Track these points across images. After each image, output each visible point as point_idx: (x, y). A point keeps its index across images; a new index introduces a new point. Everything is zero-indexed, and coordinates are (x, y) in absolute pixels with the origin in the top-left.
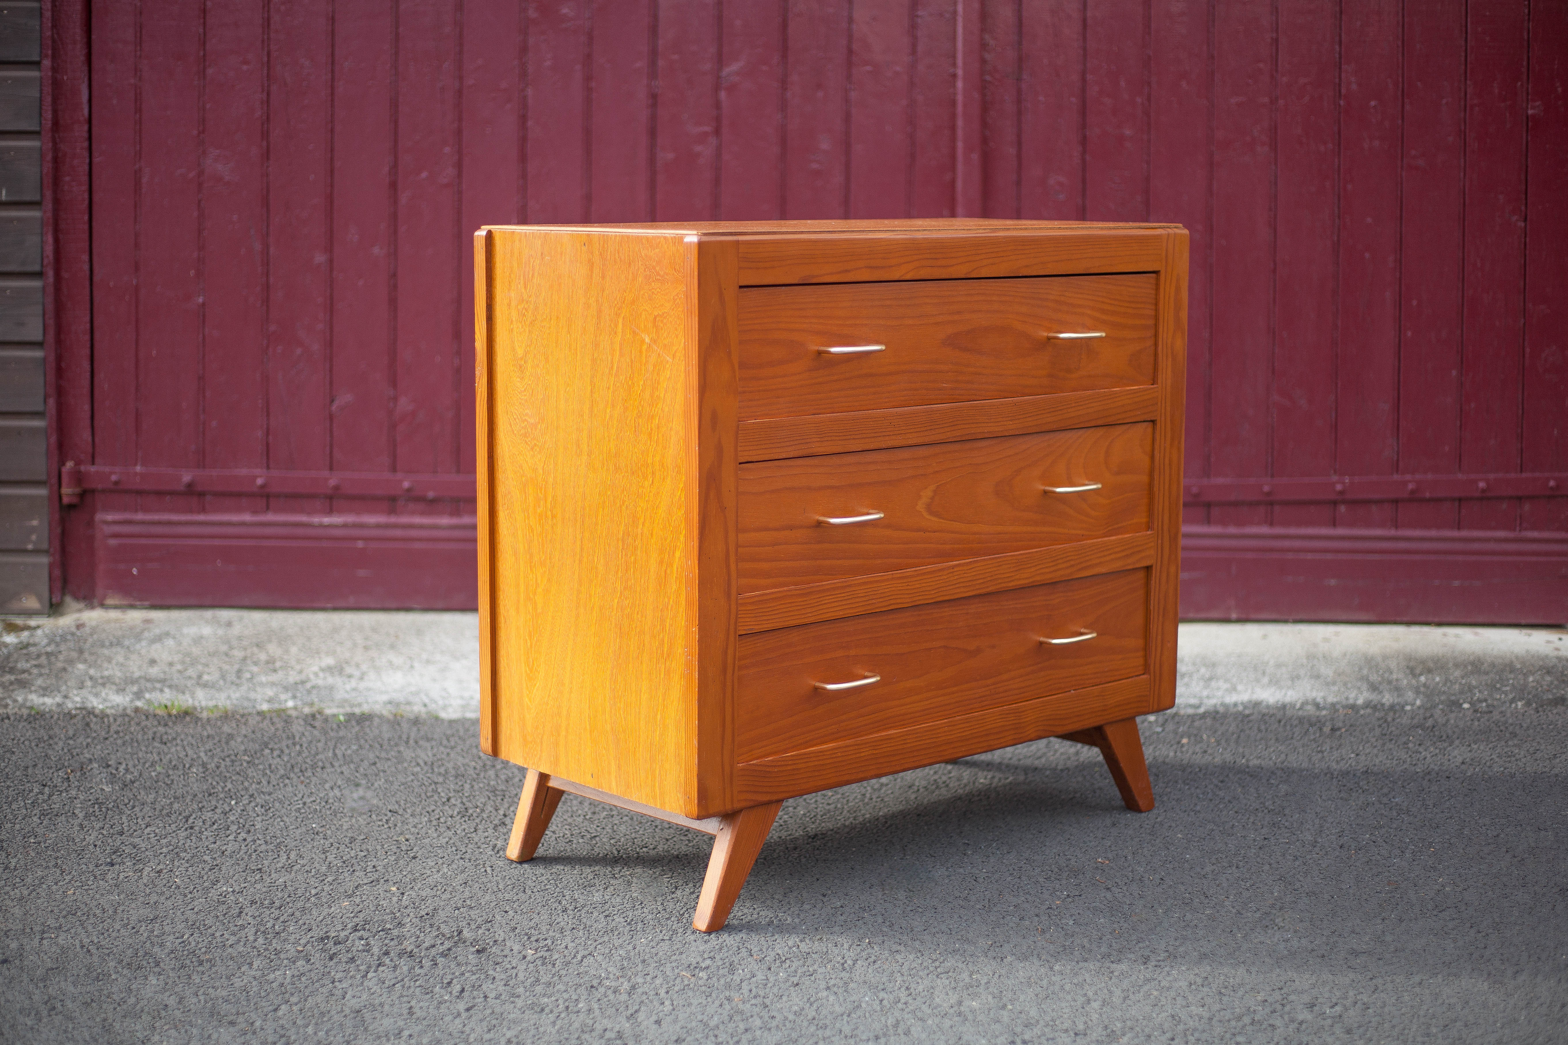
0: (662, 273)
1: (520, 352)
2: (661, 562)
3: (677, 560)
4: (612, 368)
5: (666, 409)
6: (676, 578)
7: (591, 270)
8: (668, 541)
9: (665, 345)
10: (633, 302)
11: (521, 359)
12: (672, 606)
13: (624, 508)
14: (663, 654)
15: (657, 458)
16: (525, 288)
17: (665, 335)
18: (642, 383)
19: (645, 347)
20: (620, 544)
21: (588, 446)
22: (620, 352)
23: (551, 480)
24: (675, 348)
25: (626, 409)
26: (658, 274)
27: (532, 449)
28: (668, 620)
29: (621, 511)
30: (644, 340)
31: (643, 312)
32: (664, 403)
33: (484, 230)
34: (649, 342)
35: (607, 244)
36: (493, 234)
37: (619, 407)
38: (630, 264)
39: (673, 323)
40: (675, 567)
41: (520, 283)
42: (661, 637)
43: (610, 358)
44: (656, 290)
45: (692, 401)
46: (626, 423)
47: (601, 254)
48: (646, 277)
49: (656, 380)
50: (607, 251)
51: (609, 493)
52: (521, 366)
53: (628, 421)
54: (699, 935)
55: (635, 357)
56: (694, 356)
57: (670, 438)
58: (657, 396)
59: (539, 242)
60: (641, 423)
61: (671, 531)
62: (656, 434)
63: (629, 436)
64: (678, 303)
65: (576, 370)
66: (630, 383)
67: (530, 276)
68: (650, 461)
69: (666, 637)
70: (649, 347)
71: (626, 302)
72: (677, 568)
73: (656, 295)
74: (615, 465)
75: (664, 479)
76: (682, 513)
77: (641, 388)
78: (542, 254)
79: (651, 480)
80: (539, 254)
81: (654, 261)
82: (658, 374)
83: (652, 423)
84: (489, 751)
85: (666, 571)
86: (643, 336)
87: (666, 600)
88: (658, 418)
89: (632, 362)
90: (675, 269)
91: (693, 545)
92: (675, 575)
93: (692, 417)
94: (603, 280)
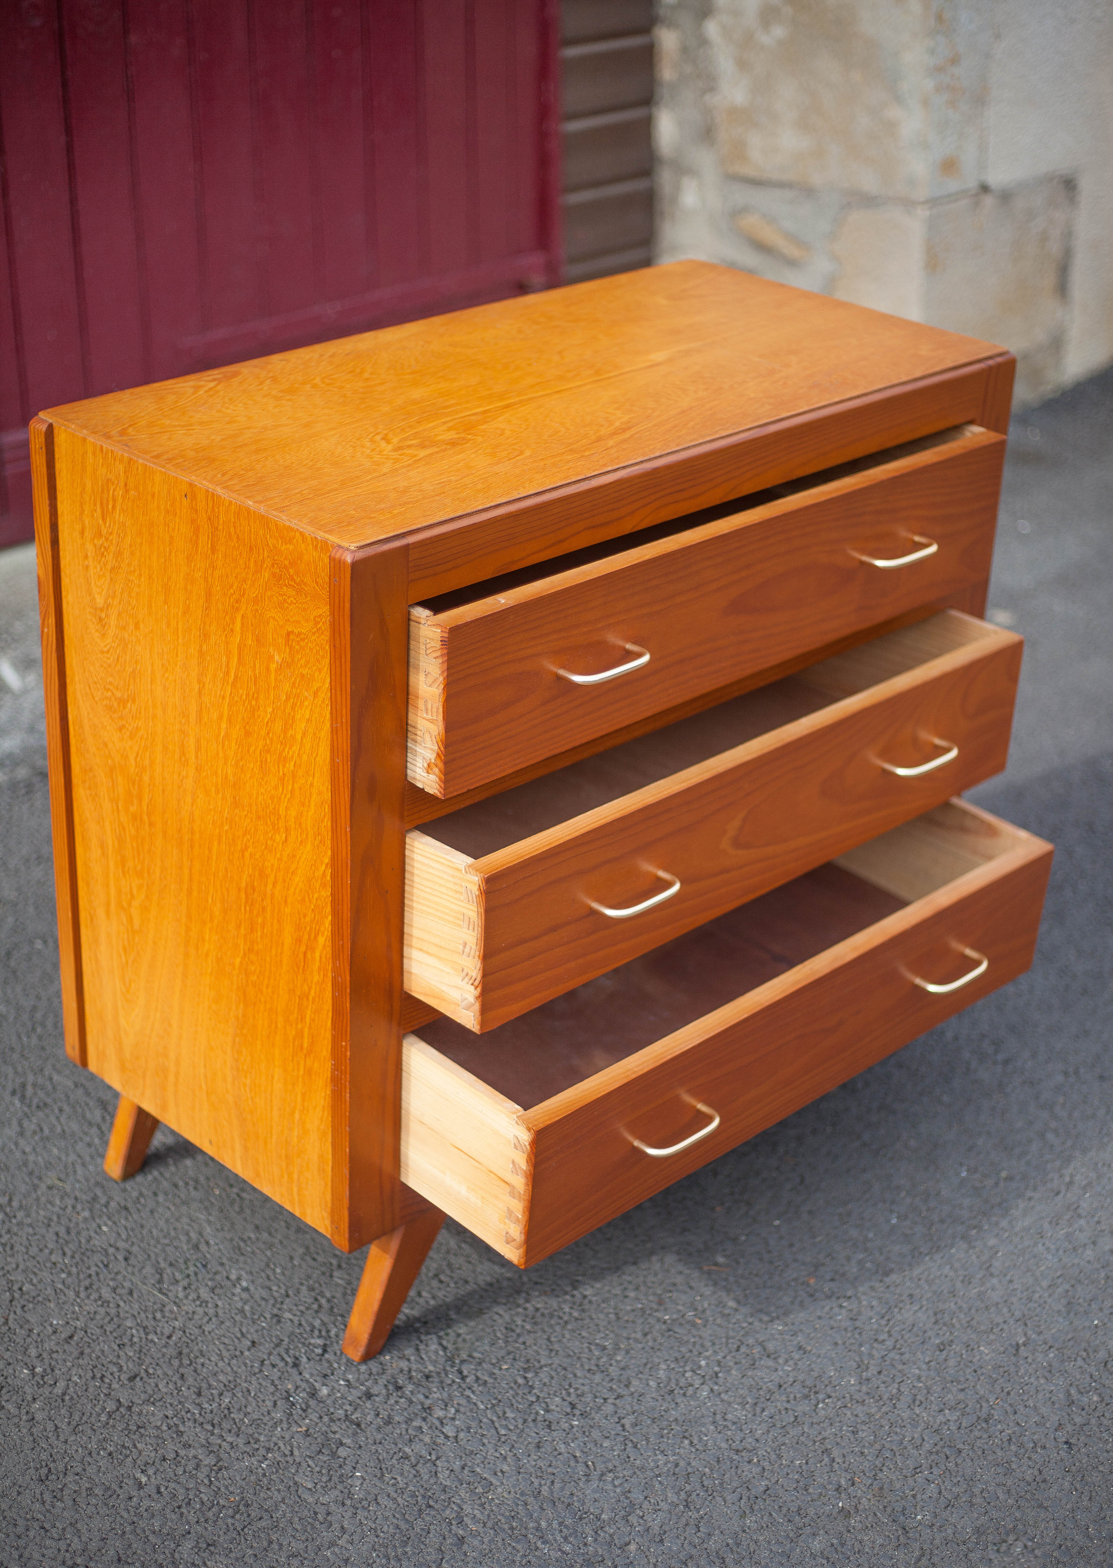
0: (297, 580)
1: (100, 601)
2: (299, 940)
3: (320, 947)
4: (228, 673)
5: (305, 757)
6: (320, 968)
7: (196, 531)
8: (308, 919)
9: (303, 676)
10: (256, 601)
11: (102, 610)
12: (314, 998)
13: (247, 854)
14: (302, 1047)
15: (293, 813)
16: (104, 519)
17: (302, 662)
18: (270, 710)
19: (273, 666)
20: (243, 896)
21: (197, 757)
22: (239, 659)
23: (146, 778)
24: (316, 685)
25: (248, 734)
26: (292, 579)
27: (120, 729)
28: (309, 1012)
29: (243, 856)
30: (272, 657)
31: (271, 620)
32: (300, 748)
33: (44, 421)
34: (280, 661)
35: (218, 508)
36: (56, 431)
37: (238, 727)
38: (251, 548)
39: (315, 651)
40: (317, 955)
41: (96, 511)
42: (299, 1026)
43: (224, 659)
44: (289, 597)
45: (341, 768)
46: (248, 751)
47: (209, 519)
48: (274, 575)
49: (289, 714)
50: (218, 517)
51: (226, 828)
52: (101, 619)
53: (251, 750)
54: (349, 1362)
55: (260, 673)
56: (344, 712)
57: (310, 795)
58: (291, 735)
59: (121, 468)
60: (269, 760)
61: (313, 910)
62: (291, 782)
63: (253, 769)
64: (320, 628)
65: (177, 655)
66: (254, 703)
67: (110, 507)
68: (282, 811)
69: (306, 1031)
70: (279, 669)
71: (246, 596)
72: (321, 957)
73: (290, 605)
74: (234, 798)
75: (301, 842)
76: (326, 893)
77: (269, 716)
78: (126, 485)
79: (284, 835)
80: (122, 484)
81: (286, 559)
82: (293, 707)
83: (284, 766)
84: (78, 1061)
85: (305, 954)
86: (271, 650)
87: (306, 988)
88: (292, 763)
89: (256, 678)
90: (317, 583)
91: (343, 945)
92: (317, 964)
93: (342, 789)
94: (213, 554)
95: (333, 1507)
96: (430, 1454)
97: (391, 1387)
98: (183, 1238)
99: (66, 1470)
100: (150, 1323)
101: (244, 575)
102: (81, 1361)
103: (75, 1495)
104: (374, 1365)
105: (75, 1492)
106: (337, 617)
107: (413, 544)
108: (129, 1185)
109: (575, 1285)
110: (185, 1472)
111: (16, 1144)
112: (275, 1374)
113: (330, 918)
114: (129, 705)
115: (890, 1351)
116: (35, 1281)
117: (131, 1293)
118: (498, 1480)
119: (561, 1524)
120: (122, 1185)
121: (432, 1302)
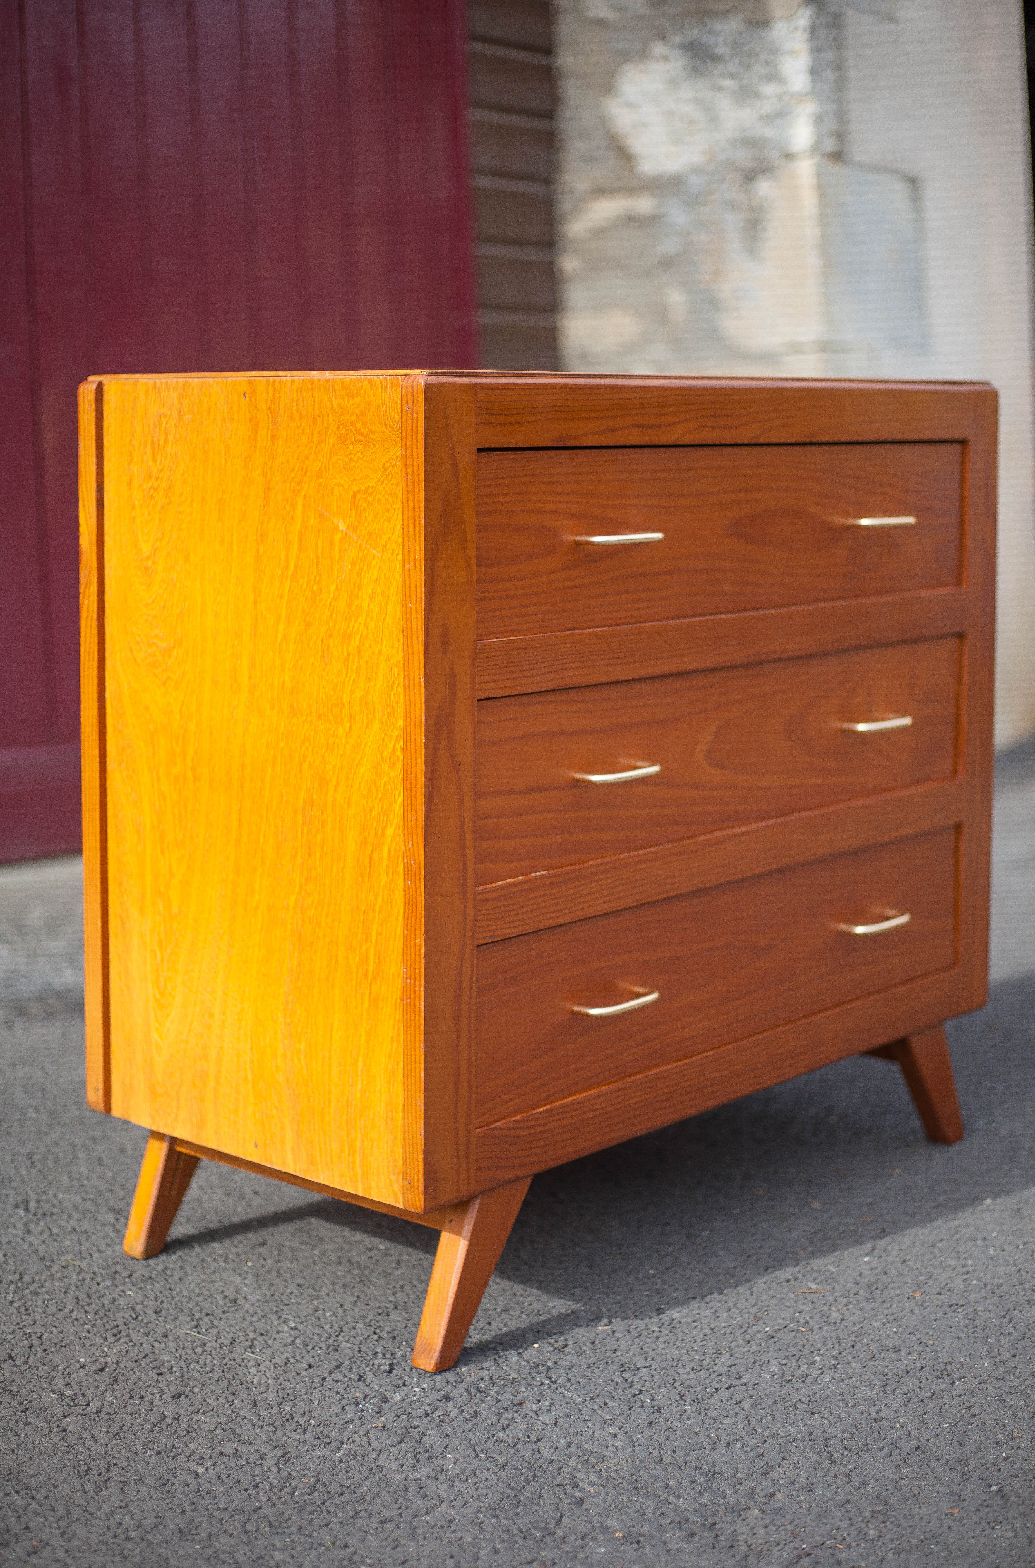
0: (365, 431)
1: (146, 549)
2: (364, 843)
3: (389, 840)
4: (287, 567)
5: (372, 625)
6: (388, 866)
7: (255, 431)
8: (374, 813)
9: (370, 534)
10: (319, 474)
11: (148, 558)
12: (381, 906)
13: (305, 766)
14: (367, 974)
15: (358, 694)
16: (154, 458)
17: (369, 519)
18: (333, 588)
19: (337, 537)
20: (300, 817)
21: (250, 678)
22: (300, 546)
23: (192, 727)
24: (385, 538)
25: (308, 625)
26: (359, 433)
27: (164, 684)
28: (375, 926)
29: (301, 771)
30: (337, 527)
31: (336, 488)
32: (367, 616)
33: (93, 382)
34: (345, 529)
35: (280, 393)
36: (105, 388)
37: (297, 623)
38: (315, 420)
39: (383, 501)
40: (386, 850)
41: (145, 453)
42: (364, 949)
43: (283, 553)
44: (355, 455)
45: (414, 612)
46: (308, 645)
47: (270, 408)
48: (339, 438)
49: (355, 583)
50: (279, 403)
51: (282, 745)
52: (147, 569)
53: (312, 643)
54: (422, 1374)
55: (322, 552)
56: (417, 548)
57: (378, 666)
58: (357, 606)
59: (175, 396)
60: (331, 645)
61: (380, 799)
62: (356, 660)
63: (313, 663)
64: (390, 473)
65: (231, 572)
66: (315, 588)
67: (162, 442)
68: (346, 698)
69: (372, 950)
70: (345, 537)
71: (308, 474)
72: (389, 852)
73: (356, 462)
74: (292, 706)
75: (368, 724)
76: (397, 772)
77: (332, 595)
78: (180, 412)
79: (348, 725)
80: (176, 412)
81: (352, 414)
82: (359, 575)
83: (349, 645)
84: (101, 1106)
85: (371, 856)
86: (335, 521)
87: (372, 897)
88: (358, 637)
89: (318, 558)
90: (386, 425)
91: (416, 820)
92: (385, 862)
93: (415, 635)
94: (273, 443)
95: (425, 1482)
96: (529, 1437)
97: (473, 1391)
98: (219, 1297)
99: (109, 1467)
100: (191, 1356)
101: (306, 452)
102: (115, 1386)
103: (122, 1485)
104: (449, 1376)
105: (121, 1482)
106: (409, 446)
107: (480, 384)
108: (152, 1262)
109: (660, 1311)
110: (248, 1462)
112: (340, 1387)
113: (400, 799)
114: (175, 652)
115: (1019, 1341)
116: (55, 1332)
117: (166, 1336)
118: (611, 1452)
119: (692, 1482)
120: (144, 1262)
121: (505, 1329)
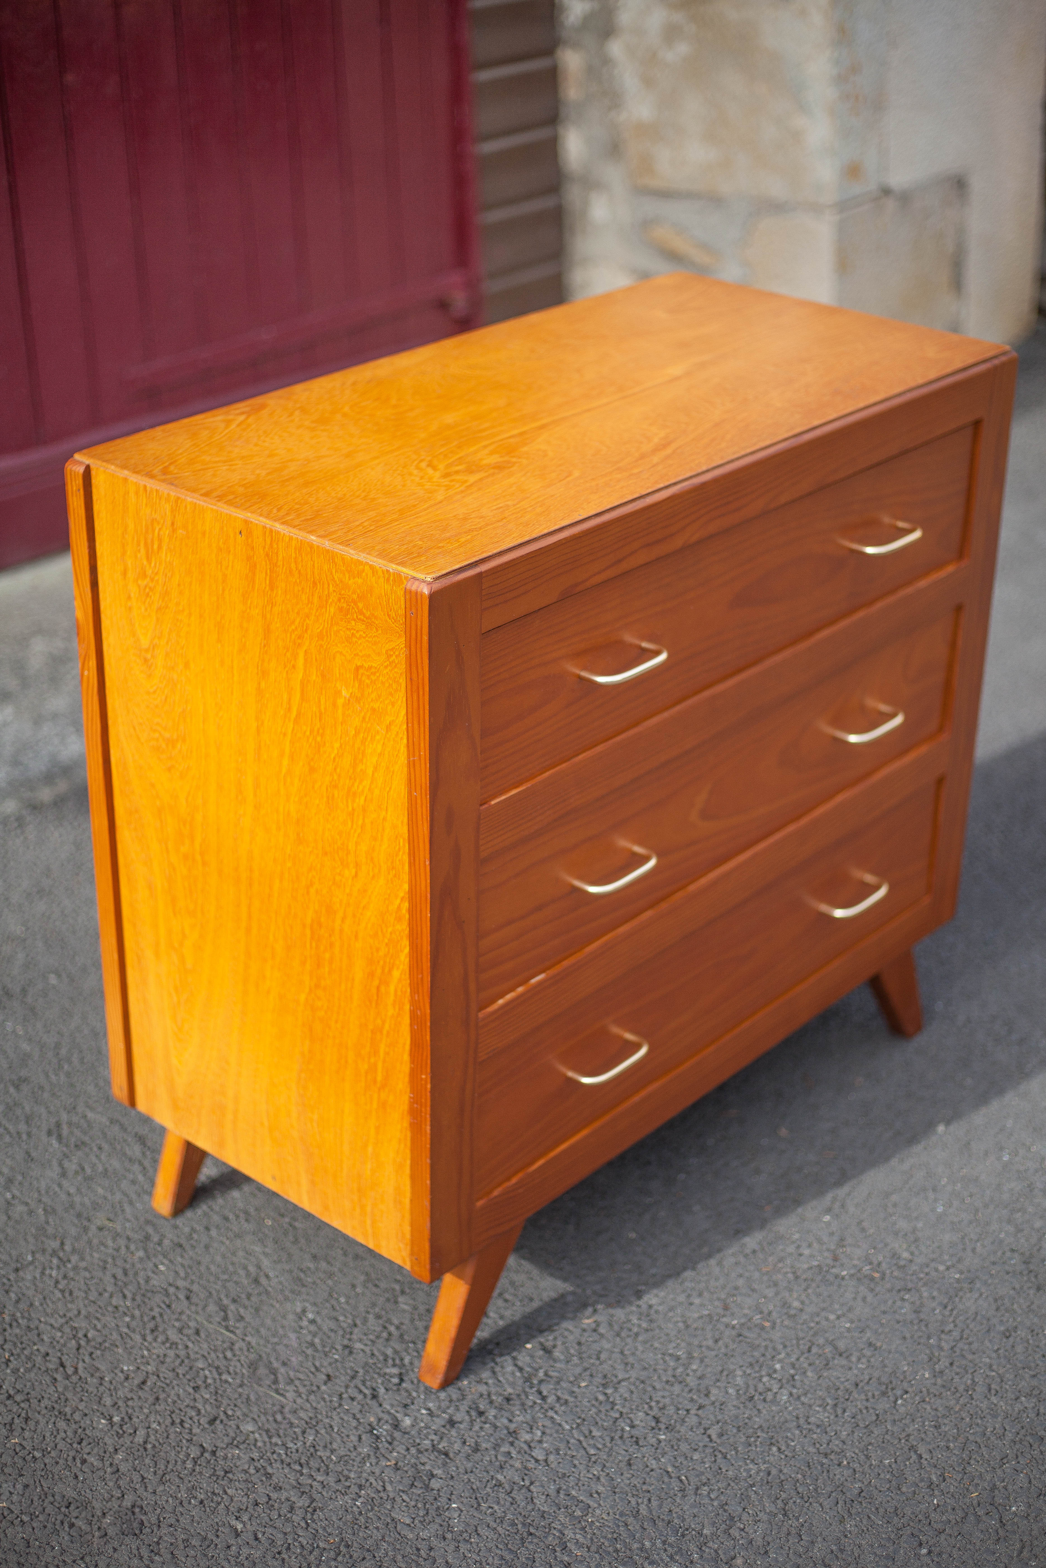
0: (368, 614)
1: (145, 642)
2: (371, 975)
3: (397, 979)
4: (289, 709)
5: (377, 792)
6: (394, 1001)
7: (253, 568)
8: (381, 953)
9: (374, 710)
10: (320, 636)
11: (147, 650)
12: (388, 1032)
13: (312, 891)
14: (375, 1081)
15: (364, 848)
16: (148, 559)
17: (374, 696)
18: (337, 745)
19: (340, 701)
20: (308, 932)
21: (255, 795)
22: (302, 695)
23: (199, 818)
24: (389, 719)
25: (312, 770)
26: (361, 613)
27: (169, 770)
28: (383, 1046)
29: (308, 893)
30: (340, 692)
31: (338, 655)
32: (372, 783)
33: (80, 463)
34: (348, 695)
35: (277, 544)
36: (93, 473)
37: (301, 764)
38: (315, 583)
39: (387, 685)
40: (392, 988)
41: (139, 551)
42: (372, 1060)
43: (285, 696)
44: (357, 632)
45: (419, 801)
46: (313, 787)
47: (267, 555)
48: (341, 609)
49: (359, 749)
50: (277, 553)
51: (289, 864)
52: (146, 660)
53: (316, 786)
54: (428, 1390)
55: (325, 709)
56: (422, 745)
57: (383, 830)
58: (361, 770)
59: (168, 507)
60: (336, 795)
61: (387, 944)
62: (361, 817)
63: (318, 805)
64: (393, 661)
65: (232, 693)
66: (319, 739)
67: (156, 546)
68: (351, 846)
69: (380, 1065)
70: (347, 704)
71: (309, 632)
72: (396, 991)
73: (359, 639)
74: (298, 834)
75: (374, 876)
76: (403, 927)
77: (336, 752)
78: (173, 524)
79: (354, 871)
80: (169, 523)
81: (354, 592)
82: (363, 742)
83: (353, 801)
84: (126, 1101)
85: (378, 988)
86: (338, 685)
87: (379, 1022)
88: (363, 798)
89: (321, 714)
90: (389, 616)
91: (422, 978)
92: (392, 998)
93: (420, 822)
94: (272, 589)
95: (434, 1542)
96: (523, 1480)
97: (473, 1413)
98: (242, 1273)
99: (160, 1522)
100: (222, 1363)
101: (306, 610)
102: (157, 1407)
103: (172, 1548)
104: (452, 1391)
105: (172, 1544)
106: (413, 649)
107: (486, 572)
108: (179, 1221)
109: (639, 1295)
110: (280, 1516)
111: (60, 1186)
112: (355, 1407)
113: (407, 950)
114: (179, 745)
115: (957, 1341)
116: (99, 1326)
117: (197, 1333)
118: (595, 1501)
119: (664, 1543)
120: (173, 1222)
121: (501, 1323)
